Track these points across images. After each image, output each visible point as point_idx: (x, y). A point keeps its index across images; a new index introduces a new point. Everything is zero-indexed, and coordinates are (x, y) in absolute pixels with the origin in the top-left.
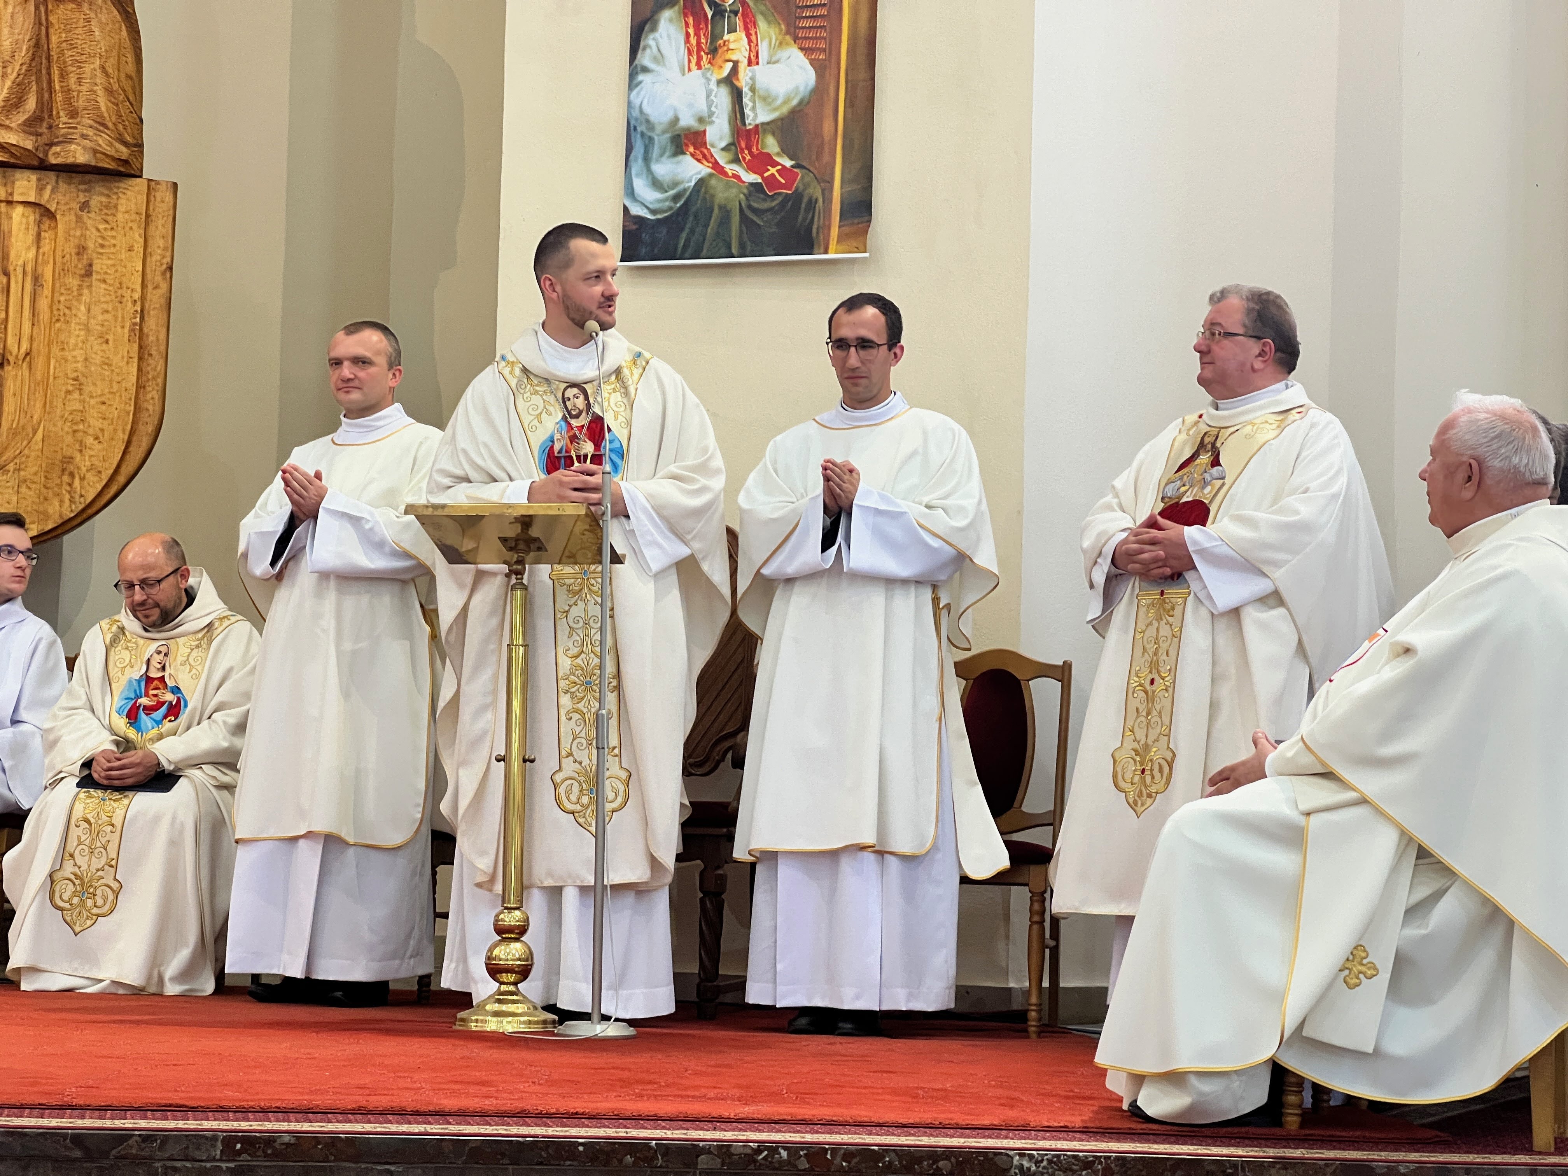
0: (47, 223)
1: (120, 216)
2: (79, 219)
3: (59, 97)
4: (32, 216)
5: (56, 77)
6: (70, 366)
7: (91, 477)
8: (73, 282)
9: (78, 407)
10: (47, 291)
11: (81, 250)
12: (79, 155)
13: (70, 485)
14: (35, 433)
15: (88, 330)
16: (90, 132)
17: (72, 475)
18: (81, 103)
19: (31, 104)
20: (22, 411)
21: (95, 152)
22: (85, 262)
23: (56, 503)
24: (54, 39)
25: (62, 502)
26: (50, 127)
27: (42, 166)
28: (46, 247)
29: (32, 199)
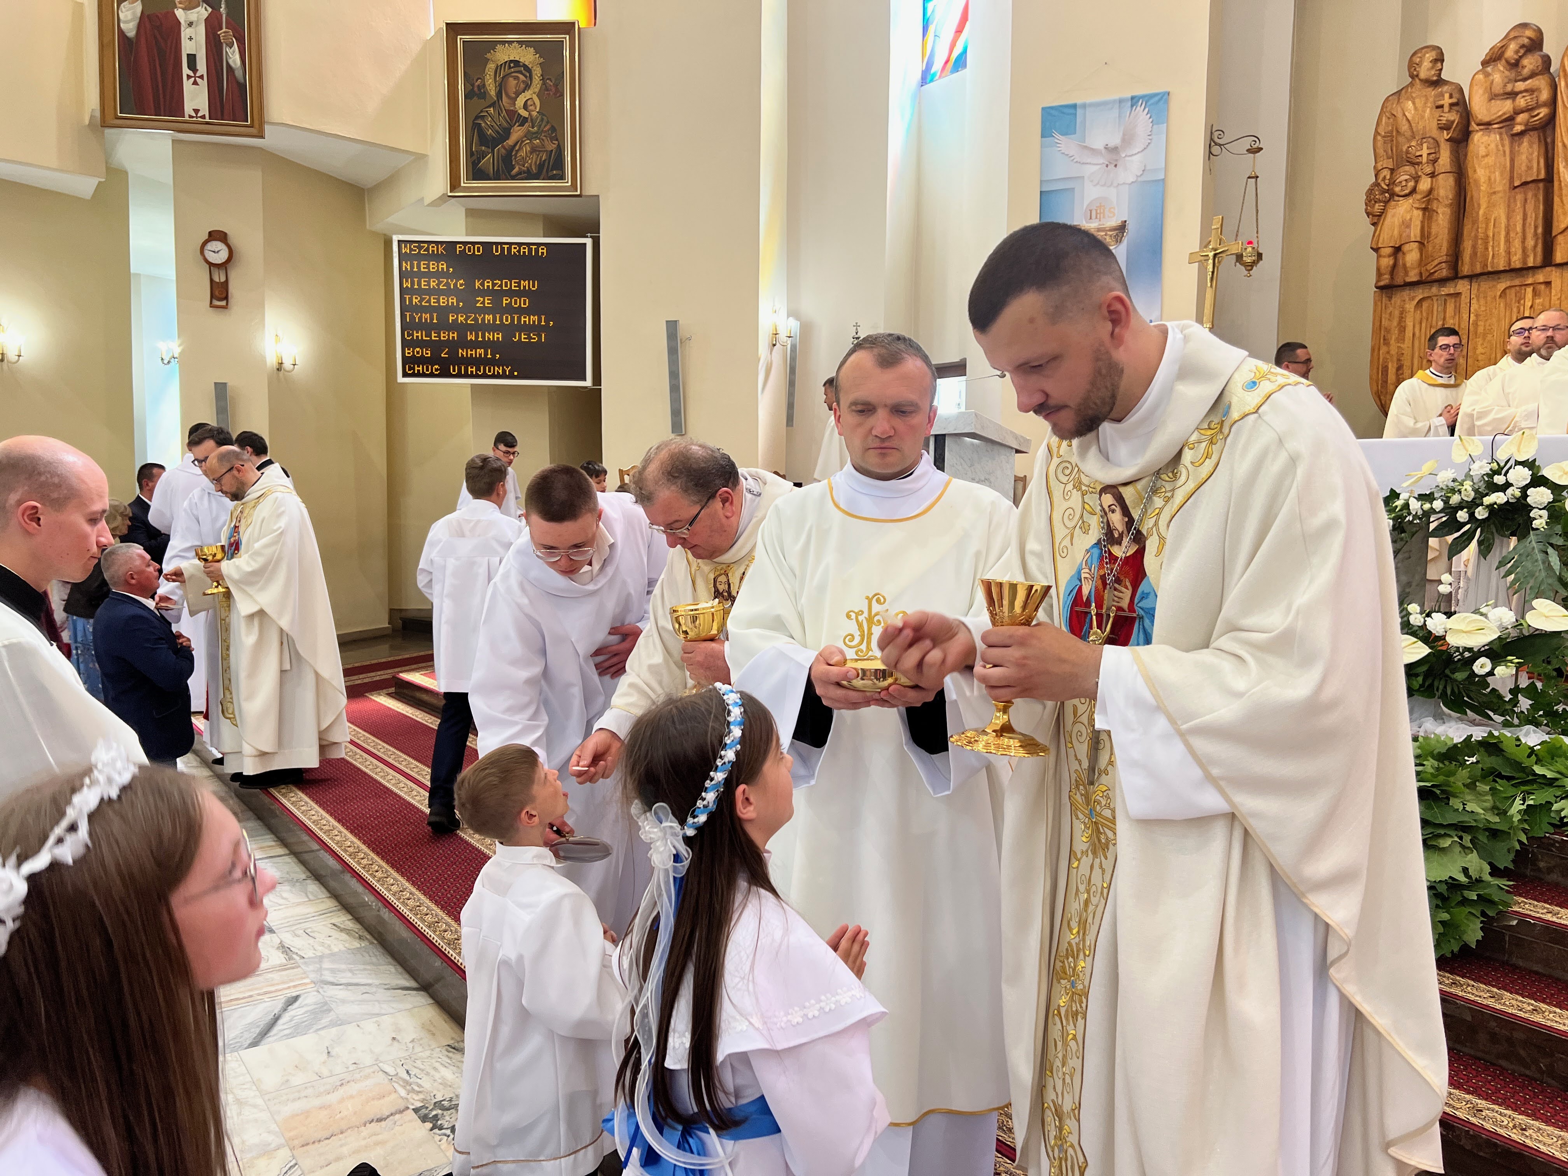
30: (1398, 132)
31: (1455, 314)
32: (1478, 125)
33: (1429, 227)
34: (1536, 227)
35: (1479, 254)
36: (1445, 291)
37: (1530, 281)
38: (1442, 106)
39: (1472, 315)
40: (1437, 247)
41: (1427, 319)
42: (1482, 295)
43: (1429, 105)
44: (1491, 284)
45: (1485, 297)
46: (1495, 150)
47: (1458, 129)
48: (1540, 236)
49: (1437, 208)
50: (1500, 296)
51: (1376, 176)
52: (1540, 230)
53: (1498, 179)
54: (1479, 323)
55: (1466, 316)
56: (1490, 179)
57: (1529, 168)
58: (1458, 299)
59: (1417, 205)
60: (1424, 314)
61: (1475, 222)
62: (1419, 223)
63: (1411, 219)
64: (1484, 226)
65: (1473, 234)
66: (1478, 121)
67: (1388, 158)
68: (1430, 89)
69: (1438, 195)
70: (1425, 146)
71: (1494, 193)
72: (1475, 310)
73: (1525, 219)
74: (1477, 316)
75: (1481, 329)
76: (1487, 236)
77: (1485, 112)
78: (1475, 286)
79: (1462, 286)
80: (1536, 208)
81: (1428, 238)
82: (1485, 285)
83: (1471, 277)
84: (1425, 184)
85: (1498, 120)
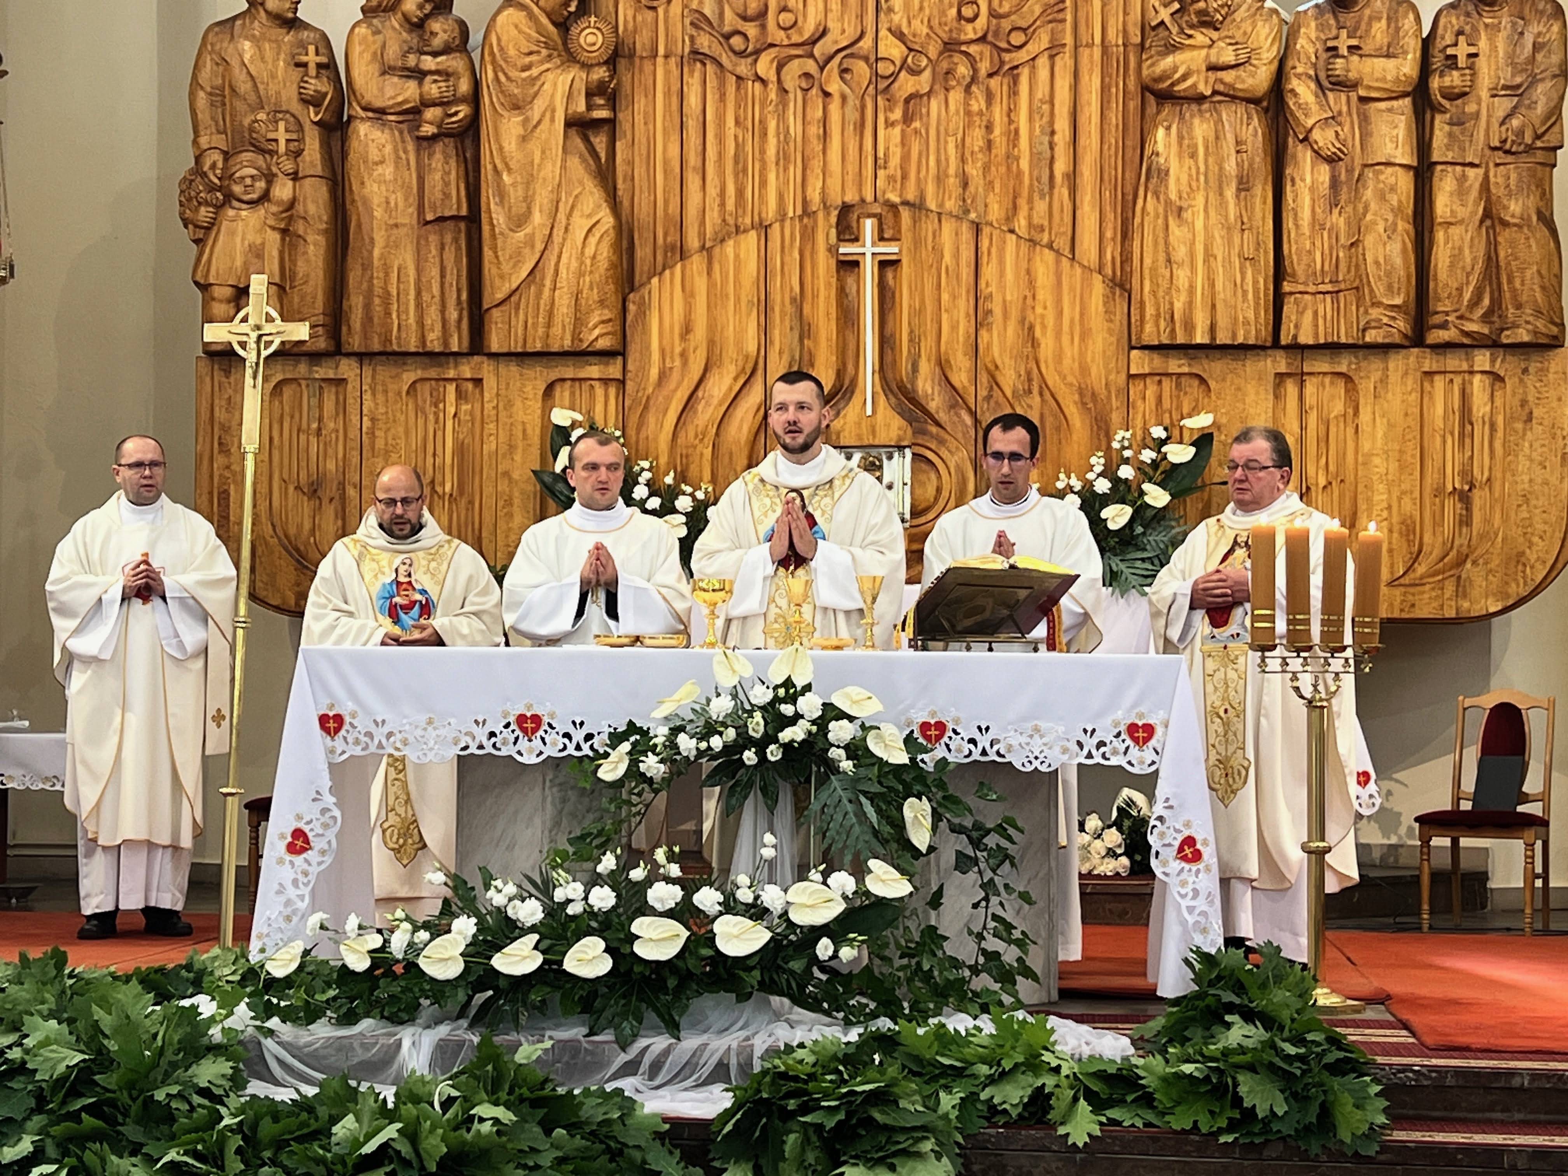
0: (1498, 385)
1: (1551, 376)
2: (1521, 380)
3: (1508, 295)
4: (1487, 380)
5: (1504, 280)
6: (1520, 487)
7: (1538, 566)
8: (1519, 426)
9: (1526, 515)
10: (1500, 434)
11: (1524, 403)
12: (1523, 335)
13: (1524, 572)
14: (1497, 535)
15: (1532, 460)
16: (1531, 319)
17: (1524, 565)
18: (1525, 298)
19: (1486, 302)
20: (1487, 521)
21: (1536, 333)
22: (1527, 411)
23: (1513, 585)
24: (1502, 254)
25: (1518, 585)
26: (1500, 317)
27: (1493, 344)
28: (1498, 402)
29: (1487, 368)
30: (233, 90)
31: (337, 414)
32: (365, 109)
33: (293, 262)
34: (459, 291)
35: (376, 320)
36: (320, 372)
37: (451, 374)
38: (305, 65)
39: (365, 419)
40: (308, 298)
41: (292, 417)
42: (379, 388)
43: (282, 56)
44: (394, 371)
45: (386, 392)
46: (393, 156)
47: (331, 108)
48: (465, 305)
49: (306, 232)
50: (408, 393)
51: (198, 159)
52: (464, 296)
53: (401, 204)
54: (377, 433)
55: (355, 419)
56: (388, 203)
57: (447, 196)
58: (341, 389)
59: (271, 222)
60: (287, 409)
61: (367, 266)
62: (275, 253)
63: (263, 244)
64: (381, 275)
65: (365, 285)
66: (363, 103)
67: (219, 132)
68: (284, 31)
69: (306, 212)
70: (282, 125)
71: (396, 226)
72: (370, 411)
73: (443, 276)
74: (373, 420)
75: (380, 444)
76: (389, 294)
77: (375, 91)
78: (367, 371)
79: (347, 369)
80: (458, 260)
81: (292, 281)
82: (384, 372)
83: (362, 357)
84: (283, 190)
85: (398, 109)
